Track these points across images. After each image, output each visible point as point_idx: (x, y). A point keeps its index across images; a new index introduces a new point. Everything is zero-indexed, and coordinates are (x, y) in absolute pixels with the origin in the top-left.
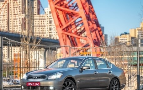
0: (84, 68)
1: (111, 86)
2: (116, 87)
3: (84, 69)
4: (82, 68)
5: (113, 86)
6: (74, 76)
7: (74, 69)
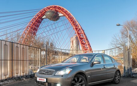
0: (95, 62)
1: (115, 77)
2: (118, 78)
3: (95, 64)
4: (93, 63)
5: (116, 76)
6: (84, 71)
7: (85, 63)
